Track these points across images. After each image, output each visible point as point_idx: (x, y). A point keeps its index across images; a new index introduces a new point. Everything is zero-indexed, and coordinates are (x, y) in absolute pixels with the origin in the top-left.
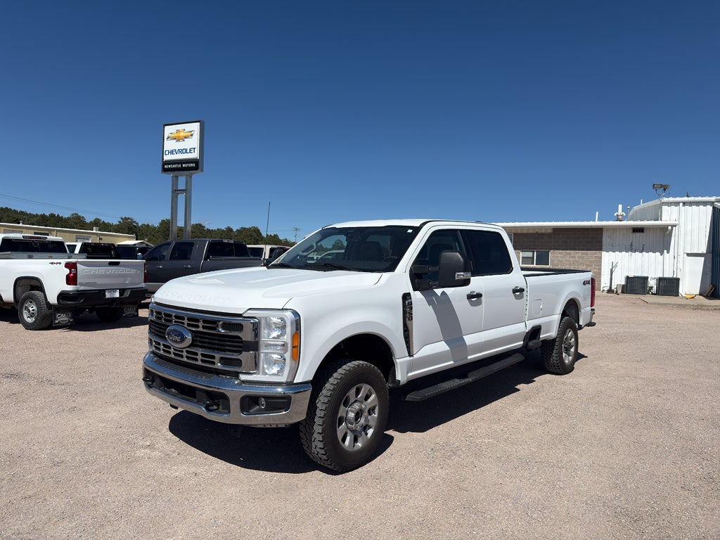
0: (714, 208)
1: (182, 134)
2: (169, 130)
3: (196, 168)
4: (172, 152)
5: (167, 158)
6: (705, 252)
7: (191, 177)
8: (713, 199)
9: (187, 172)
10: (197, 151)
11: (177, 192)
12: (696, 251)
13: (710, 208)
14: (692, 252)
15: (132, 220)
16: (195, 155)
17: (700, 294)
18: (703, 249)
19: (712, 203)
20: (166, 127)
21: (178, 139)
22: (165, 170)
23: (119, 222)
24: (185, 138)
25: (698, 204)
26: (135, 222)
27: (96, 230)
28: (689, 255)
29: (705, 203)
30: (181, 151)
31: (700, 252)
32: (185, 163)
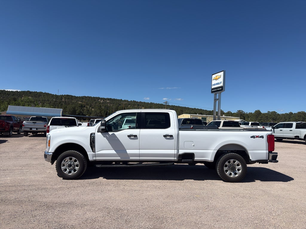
1: (218, 77)
2: (214, 76)
3: (222, 90)
4: (214, 85)
5: (213, 87)
7: (221, 93)
9: (219, 92)
10: (222, 83)
11: (216, 100)
15: (242, 111)
16: (221, 85)
20: (213, 75)
21: (216, 79)
22: (212, 92)
23: (237, 112)
24: (219, 78)
26: (243, 112)
27: (224, 116)
30: (217, 84)
32: (218, 88)
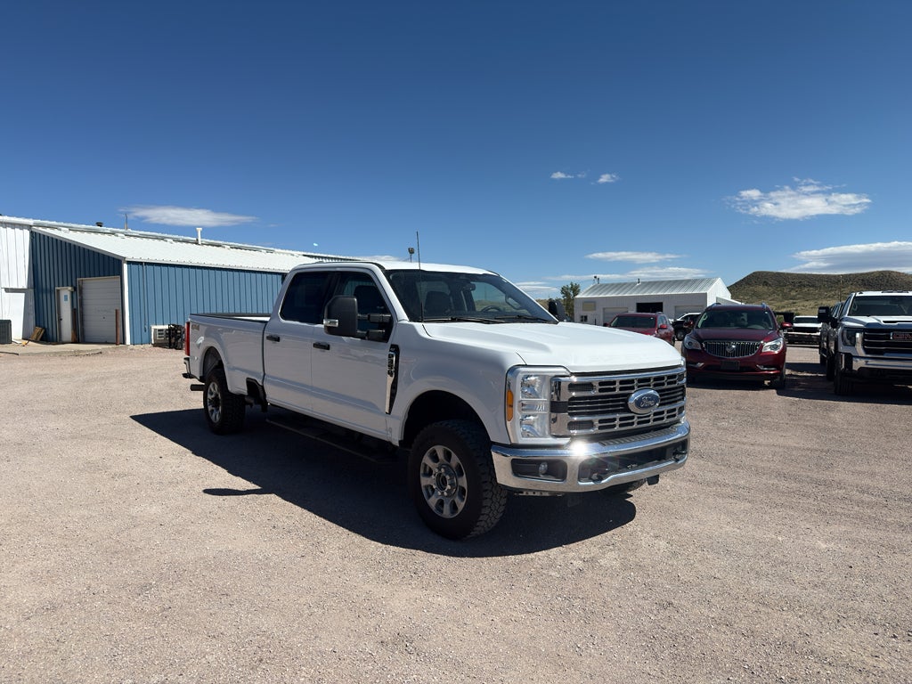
0: (32, 233)
6: (25, 287)
8: (31, 222)
12: (15, 286)
13: (27, 233)
14: (11, 287)
17: (23, 339)
18: (23, 284)
19: (29, 227)
25: (14, 225)
28: (7, 290)
29: (21, 226)
31: (20, 287)
